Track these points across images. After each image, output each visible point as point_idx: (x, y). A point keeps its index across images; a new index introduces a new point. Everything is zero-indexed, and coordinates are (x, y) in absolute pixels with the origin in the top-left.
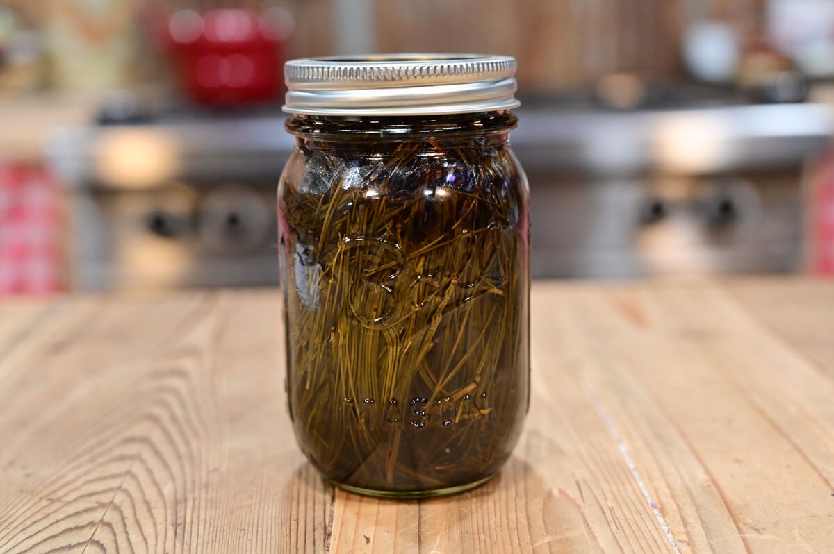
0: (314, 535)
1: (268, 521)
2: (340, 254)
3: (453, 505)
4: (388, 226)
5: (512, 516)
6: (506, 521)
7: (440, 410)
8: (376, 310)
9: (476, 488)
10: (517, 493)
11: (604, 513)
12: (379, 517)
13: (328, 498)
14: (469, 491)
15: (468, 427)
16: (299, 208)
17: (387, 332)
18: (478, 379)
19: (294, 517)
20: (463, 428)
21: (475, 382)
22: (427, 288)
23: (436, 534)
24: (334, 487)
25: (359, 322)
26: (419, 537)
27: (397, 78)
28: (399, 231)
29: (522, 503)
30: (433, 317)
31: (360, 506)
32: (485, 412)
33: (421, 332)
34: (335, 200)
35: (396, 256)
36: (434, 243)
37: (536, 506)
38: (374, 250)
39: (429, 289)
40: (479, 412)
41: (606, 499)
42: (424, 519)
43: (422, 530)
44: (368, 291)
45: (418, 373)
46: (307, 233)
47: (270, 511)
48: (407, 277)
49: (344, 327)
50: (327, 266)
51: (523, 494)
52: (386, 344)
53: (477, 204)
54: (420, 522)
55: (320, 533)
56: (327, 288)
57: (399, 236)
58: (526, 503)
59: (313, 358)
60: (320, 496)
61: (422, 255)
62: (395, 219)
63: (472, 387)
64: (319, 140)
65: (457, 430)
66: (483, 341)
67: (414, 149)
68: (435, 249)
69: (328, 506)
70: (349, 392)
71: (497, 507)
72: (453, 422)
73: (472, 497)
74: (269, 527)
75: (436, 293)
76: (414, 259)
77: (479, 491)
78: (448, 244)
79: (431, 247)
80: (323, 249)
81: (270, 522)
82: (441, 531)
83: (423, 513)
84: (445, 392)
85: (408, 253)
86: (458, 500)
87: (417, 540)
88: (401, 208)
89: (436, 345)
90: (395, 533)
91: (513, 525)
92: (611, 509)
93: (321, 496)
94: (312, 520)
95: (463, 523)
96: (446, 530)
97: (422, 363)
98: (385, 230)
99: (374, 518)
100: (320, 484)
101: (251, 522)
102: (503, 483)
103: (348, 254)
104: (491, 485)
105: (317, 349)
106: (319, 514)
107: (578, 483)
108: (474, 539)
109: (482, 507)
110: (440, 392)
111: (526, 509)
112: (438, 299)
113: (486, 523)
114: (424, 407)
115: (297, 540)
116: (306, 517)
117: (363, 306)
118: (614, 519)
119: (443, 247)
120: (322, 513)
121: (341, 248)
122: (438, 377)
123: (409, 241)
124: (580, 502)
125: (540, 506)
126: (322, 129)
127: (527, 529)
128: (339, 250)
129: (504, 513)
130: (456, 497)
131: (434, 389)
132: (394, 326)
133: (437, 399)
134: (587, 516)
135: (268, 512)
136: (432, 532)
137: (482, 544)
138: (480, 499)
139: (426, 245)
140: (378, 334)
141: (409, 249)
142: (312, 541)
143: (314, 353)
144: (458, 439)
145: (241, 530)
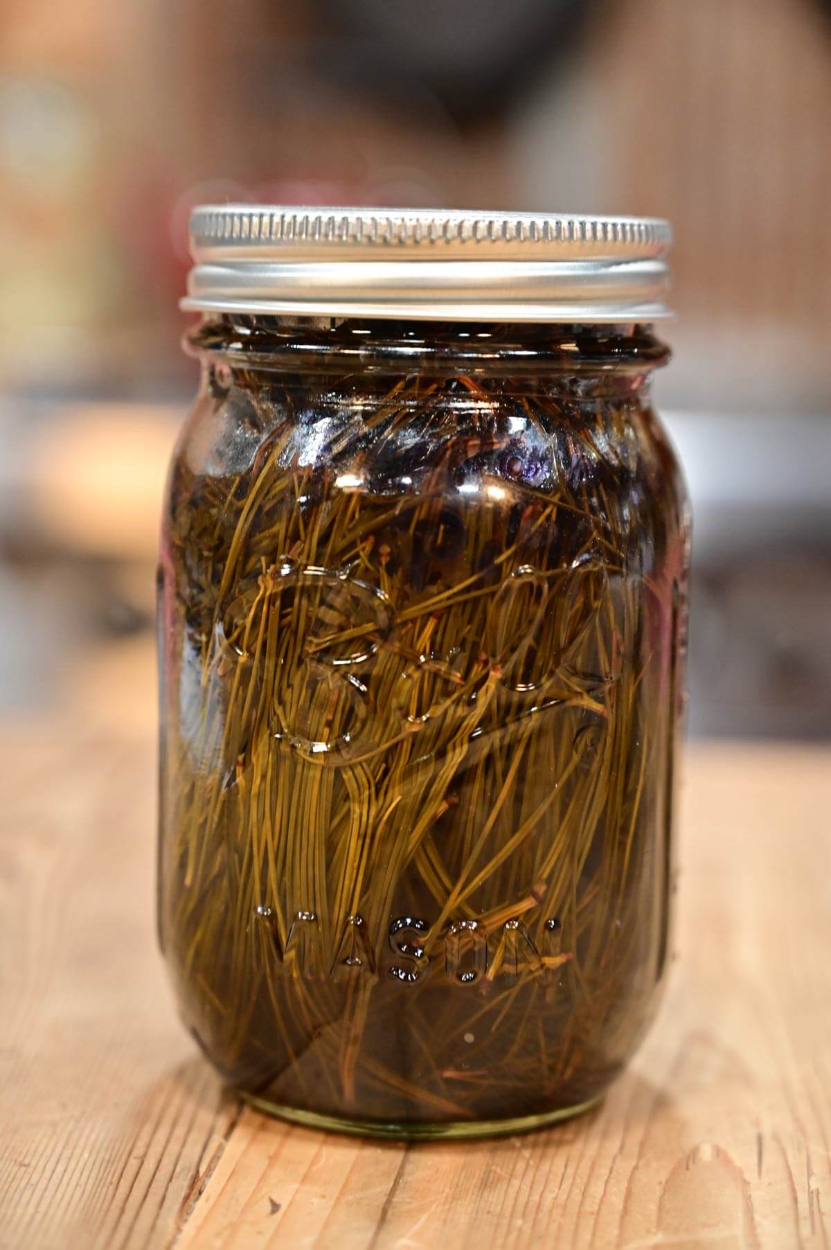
0: (167, 1188)
1: (82, 1154)
2: (261, 602)
3: (479, 1159)
4: (365, 549)
5: (597, 1189)
6: (579, 1198)
7: (455, 948)
8: (329, 724)
9: (538, 1129)
10: (622, 1148)
11: (795, 1200)
12: (315, 1168)
13: (222, 1123)
14: (523, 1133)
15: (515, 991)
16: (193, 503)
17: (350, 773)
18: (541, 889)
19: (138, 1152)
20: (505, 994)
21: (535, 895)
22: (439, 686)
23: (421, 1210)
24: (241, 1103)
25: (293, 747)
26: (385, 1212)
27: (410, 242)
28: (384, 561)
29: (625, 1167)
30: (450, 746)
31: (281, 1145)
32: (554, 961)
33: (421, 778)
34: (261, 488)
35: (375, 612)
36: (456, 589)
37: (655, 1175)
38: (330, 597)
39: (439, 687)
40: (540, 960)
41: (810, 1174)
42: (407, 1178)
43: (395, 1200)
44: (313, 684)
45: (413, 862)
46: (201, 557)
47: (93, 1137)
48: (397, 659)
49: (261, 756)
50: (237, 627)
51: (636, 1149)
52: (347, 798)
53: (554, 517)
54: (396, 1183)
55: (181, 1186)
56: (233, 671)
57: (383, 571)
58: (636, 1168)
59: (201, 820)
60: (206, 1117)
61: (430, 614)
62: (378, 534)
63: (527, 904)
64: (241, 365)
65: (491, 996)
66: (557, 809)
67: (430, 391)
68: (459, 603)
69: (217, 1139)
70: (268, 896)
71: (570, 1171)
72: (480, 974)
73: (523, 1146)
74: (81, 1164)
75: (455, 696)
76: (414, 621)
77: (543, 1137)
78: (487, 595)
79: (449, 598)
80: (230, 587)
81: (86, 1155)
82: (435, 1205)
83: (409, 1168)
84: (469, 911)
85: (401, 607)
86: (493, 1151)
87: (378, 1217)
88: (391, 512)
89: (453, 807)
90: (338, 1199)
91: (591, 1206)
92: (813, 1195)
93: (210, 1117)
94: (173, 1158)
95: (486, 1194)
96: (444, 1204)
97: (423, 844)
98: (357, 556)
99: (302, 1170)
100: (214, 1095)
101: (48, 1152)
102: (599, 1126)
103: (278, 603)
104: (572, 1127)
105: (209, 801)
106: (192, 1151)
107: (760, 1140)
108: (498, 1225)
109: (537, 1168)
110: (459, 909)
111: (630, 1181)
112: (461, 711)
113: (536, 1197)
114: (422, 940)
115: (128, 1196)
116: (162, 1155)
117: (303, 715)
118: (812, 1214)
119: (476, 599)
120: (199, 1149)
121: (267, 587)
122: (455, 878)
123: (404, 583)
124: (751, 1176)
125: (663, 1176)
126: (247, 342)
127: (617, 1217)
128: (261, 592)
129: (580, 1183)
130: (491, 1145)
131: (445, 901)
132: (366, 761)
133: (448, 923)
134: (756, 1203)
135: (88, 1137)
136: (414, 1205)
137: (512, 1238)
138: (538, 1152)
139: (440, 593)
140: (332, 776)
141: (403, 599)
142: (159, 1198)
143: (202, 811)
144: (493, 1014)
145: (22, 1165)
